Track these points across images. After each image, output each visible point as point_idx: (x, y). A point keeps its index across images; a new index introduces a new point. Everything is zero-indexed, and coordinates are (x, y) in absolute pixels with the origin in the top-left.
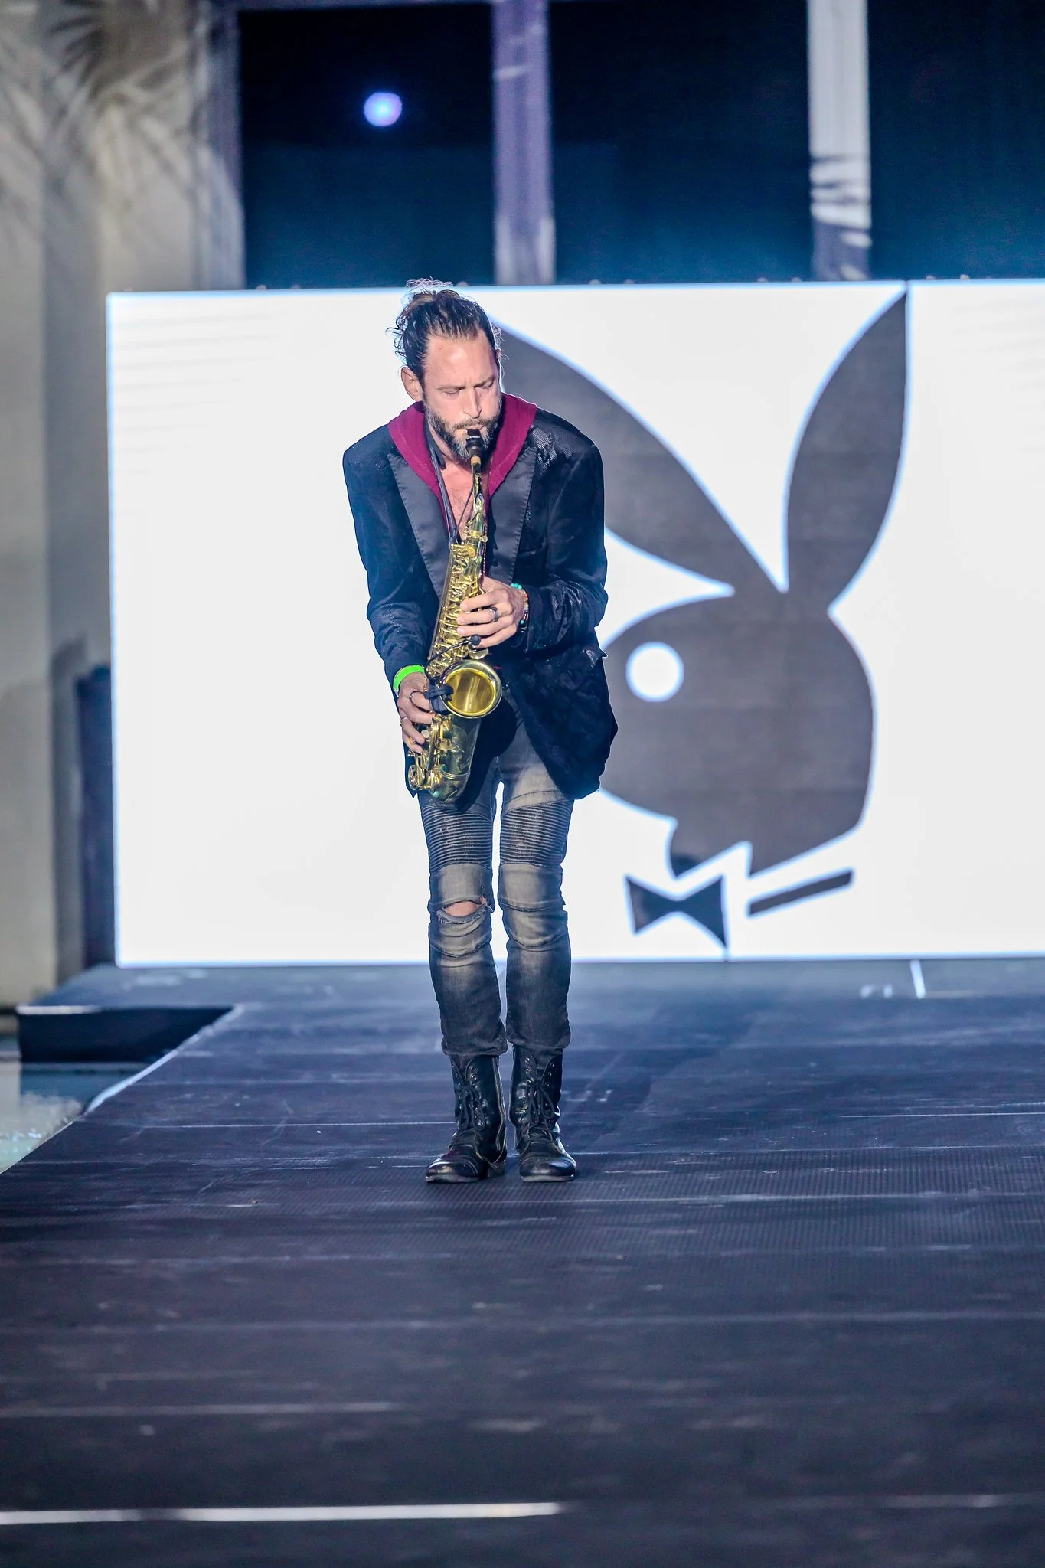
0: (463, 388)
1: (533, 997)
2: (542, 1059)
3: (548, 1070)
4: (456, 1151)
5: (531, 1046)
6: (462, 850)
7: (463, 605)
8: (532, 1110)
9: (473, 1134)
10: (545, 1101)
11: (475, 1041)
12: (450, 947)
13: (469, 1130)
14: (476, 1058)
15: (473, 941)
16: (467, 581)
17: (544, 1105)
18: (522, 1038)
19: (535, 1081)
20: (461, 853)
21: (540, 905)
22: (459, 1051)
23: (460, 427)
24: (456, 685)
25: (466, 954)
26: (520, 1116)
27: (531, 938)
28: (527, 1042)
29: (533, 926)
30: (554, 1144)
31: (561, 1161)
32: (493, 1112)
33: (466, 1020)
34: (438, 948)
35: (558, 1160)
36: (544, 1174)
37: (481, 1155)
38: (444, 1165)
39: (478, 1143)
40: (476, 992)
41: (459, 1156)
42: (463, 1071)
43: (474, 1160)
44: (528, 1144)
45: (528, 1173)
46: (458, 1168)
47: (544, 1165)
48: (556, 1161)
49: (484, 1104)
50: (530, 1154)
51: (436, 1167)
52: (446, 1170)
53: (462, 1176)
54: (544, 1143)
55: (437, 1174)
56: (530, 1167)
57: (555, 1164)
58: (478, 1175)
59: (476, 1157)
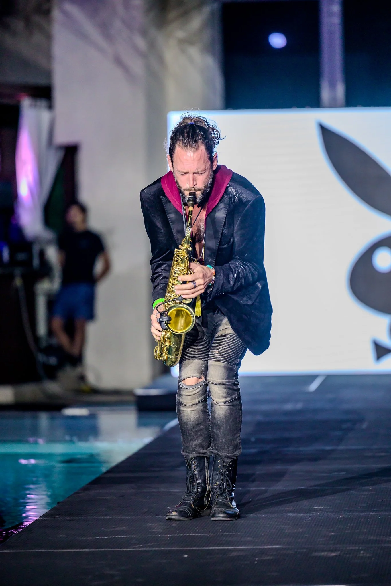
0: (188, 173)
1: (222, 429)
2: (226, 460)
3: (228, 466)
4: (183, 504)
5: (221, 453)
6: (194, 353)
7: (179, 279)
8: (220, 485)
9: (192, 496)
10: (227, 481)
11: (197, 448)
12: (185, 401)
13: (190, 494)
14: (196, 458)
15: (197, 399)
16: (182, 267)
17: (227, 483)
18: (216, 449)
19: (223, 472)
20: (194, 355)
21: (224, 382)
22: (189, 453)
23: (186, 190)
24: (173, 317)
25: (193, 405)
26: (214, 488)
27: (219, 399)
28: (218, 452)
29: (220, 392)
30: (229, 502)
31: (230, 511)
32: (203, 485)
33: (192, 438)
34: (179, 401)
35: (229, 510)
36: (221, 517)
37: (194, 506)
38: (173, 511)
39: (193, 501)
40: (198, 424)
41: (183, 507)
42: (190, 464)
43: (190, 509)
44: (216, 502)
45: (214, 516)
46: (181, 513)
47: (221, 512)
48: (228, 511)
49: (199, 481)
50: (216, 506)
51: (169, 512)
52: (174, 514)
53: (182, 517)
54: (224, 502)
55: (169, 515)
56: (215, 513)
57: (227, 512)
58: (192, 517)
59: (192, 508)
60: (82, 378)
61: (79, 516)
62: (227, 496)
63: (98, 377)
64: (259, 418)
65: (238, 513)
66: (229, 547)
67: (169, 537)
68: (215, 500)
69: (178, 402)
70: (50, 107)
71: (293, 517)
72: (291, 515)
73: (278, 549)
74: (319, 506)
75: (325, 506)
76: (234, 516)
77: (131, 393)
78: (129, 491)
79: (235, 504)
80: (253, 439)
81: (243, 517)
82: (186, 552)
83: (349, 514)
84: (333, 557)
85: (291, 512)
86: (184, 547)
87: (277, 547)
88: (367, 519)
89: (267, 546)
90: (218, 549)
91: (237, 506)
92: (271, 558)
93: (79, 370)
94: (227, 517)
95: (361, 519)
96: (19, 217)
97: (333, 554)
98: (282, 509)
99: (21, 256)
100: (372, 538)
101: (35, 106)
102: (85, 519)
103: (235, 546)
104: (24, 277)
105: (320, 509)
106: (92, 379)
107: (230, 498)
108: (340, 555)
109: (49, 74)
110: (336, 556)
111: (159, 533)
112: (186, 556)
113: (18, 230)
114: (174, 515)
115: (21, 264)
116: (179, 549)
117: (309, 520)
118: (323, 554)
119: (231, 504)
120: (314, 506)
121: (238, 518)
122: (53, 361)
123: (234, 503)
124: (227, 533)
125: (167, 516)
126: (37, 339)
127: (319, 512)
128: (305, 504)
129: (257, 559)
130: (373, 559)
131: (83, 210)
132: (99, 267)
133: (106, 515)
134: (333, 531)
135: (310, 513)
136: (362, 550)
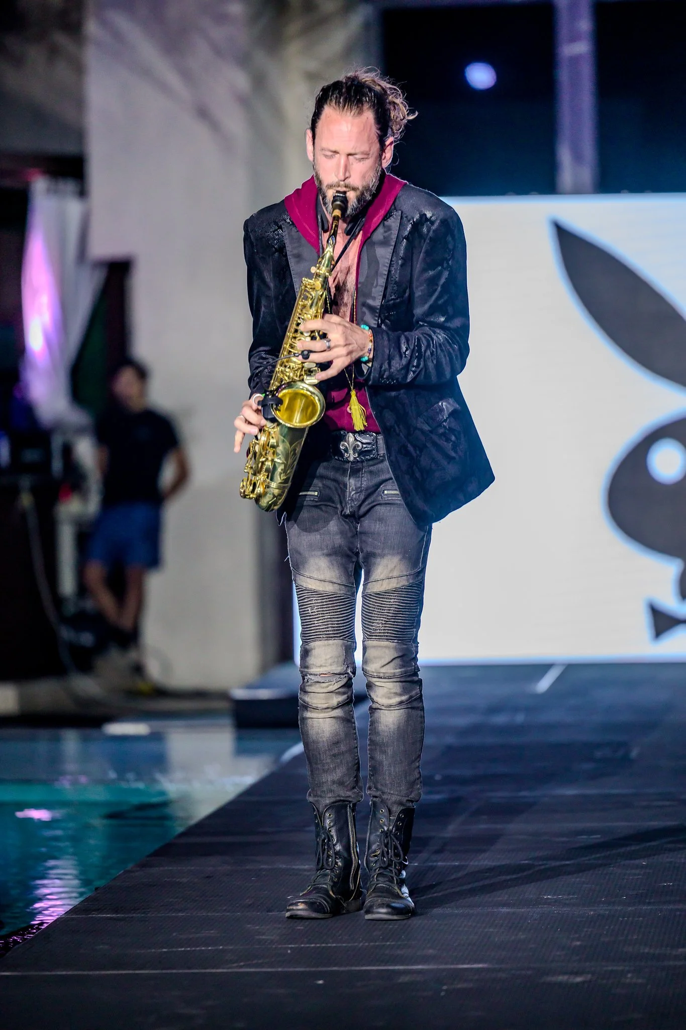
0: (337, 153)
2: (394, 809)
4: (313, 890)
6: (328, 628)
11: (335, 788)
14: (333, 805)
15: (336, 699)
17: (394, 851)
21: (397, 672)
22: (321, 796)
23: (331, 187)
30: (396, 888)
31: (398, 903)
32: (346, 855)
33: (326, 767)
34: (304, 702)
35: (396, 901)
36: (382, 913)
37: (334, 894)
38: (300, 902)
39: (332, 884)
40: (336, 743)
41: (315, 895)
42: (321, 816)
43: (329, 900)
44: (374, 887)
45: (368, 912)
46: (311, 905)
47: (382, 905)
48: (394, 902)
49: (338, 848)
50: (373, 895)
51: (292, 904)
52: (301, 906)
53: (316, 912)
54: (388, 887)
55: (293, 910)
56: (371, 907)
57: (393, 905)
58: (330, 913)
59: (329, 896)
60: (138, 669)
61: (132, 912)
62: (392, 877)
63: (167, 667)
64: (450, 740)
65: (413, 908)
66: (396, 965)
67: (291, 948)
68: (372, 883)
69: (302, 704)
70: (82, 193)
71: (508, 913)
72: (505, 910)
73: (482, 969)
74: (554, 895)
75: (564, 894)
76: (405, 912)
77: (224, 696)
78: (220, 868)
79: (407, 891)
80: (438, 777)
81: (422, 914)
82: (321, 975)
83: (606, 908)
84: (578, 984)
85: (505, 905)
86: (317, 967)
87: (480, 966)
88: (639, 917)
89: (463, 964)
90: (377, 970)
91: (410, 895)
92: (471, 985)
93: (133, 655)
94: (392, 914)
95: (628, 917)
96: (26, 387)
97: (579, 979)
98: (490, 899)
99: (31, 456)
100: (646, 951)
101: (56, 192)
102: (143, 917)
103: (407, 965)
104: (35, 491)
105: (556, 901)
106: (154, 670)
107: (399, 881)
108: (590, 981)
109: (80, 134)
110: (583, 982)
111: (272, 942)
112: (321, 982)
113: (27, 410)
114: (300, 908)
115: (30, 468)
116: (308, 969)
117: (536, 920)
118: (560, 978)
119: (401, 890)
120: (545, 895)
121: (412, 916)
122: (87, 639)
123: (405, 890)
124: (392, 942)
125: (287, 912)
126: (58, 600)
127: (554, 905)
128: (530, 891)
129: (445, 987)
130: (649, 987)
131: (142, 374)
132: (168, 474)
133: (180, 911)
134: (578, 939)
135: (538, 907)
136: (629, 972)
